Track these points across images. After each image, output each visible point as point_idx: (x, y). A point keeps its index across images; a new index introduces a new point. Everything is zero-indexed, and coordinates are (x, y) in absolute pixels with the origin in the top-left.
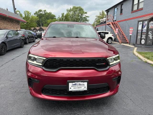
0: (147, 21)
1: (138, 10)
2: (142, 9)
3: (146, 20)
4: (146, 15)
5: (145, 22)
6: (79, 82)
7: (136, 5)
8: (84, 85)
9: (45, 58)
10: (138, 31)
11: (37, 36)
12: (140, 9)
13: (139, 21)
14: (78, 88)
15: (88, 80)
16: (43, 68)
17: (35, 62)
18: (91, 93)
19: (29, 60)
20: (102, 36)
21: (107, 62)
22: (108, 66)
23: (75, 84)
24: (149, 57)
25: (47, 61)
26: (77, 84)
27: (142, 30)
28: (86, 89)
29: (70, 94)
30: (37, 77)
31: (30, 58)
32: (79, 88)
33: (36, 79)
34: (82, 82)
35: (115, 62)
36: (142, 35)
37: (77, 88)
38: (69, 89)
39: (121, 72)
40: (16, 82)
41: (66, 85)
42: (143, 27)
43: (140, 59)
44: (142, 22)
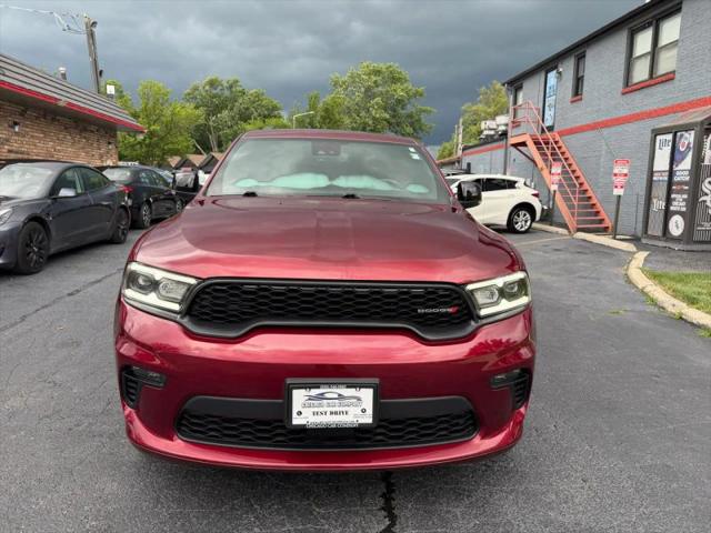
0: (693, 132)
1: (654, 79)
2: (669, 77)
3: (687, 128)
4: (689, 103)
5: (686, 135)
6: (337, 384)
7: (643, 60)
8: (359, 399)
9: (193, 281)
10: (655, 178)
11: (179, 188)
12: (664, 79)
13: (657, 132)
14: (331, 413)
15: (376, 381)
16: (185, 321)
17: (152, 298)
18: (391, 441)
19: (128, 287)
20: (465, 194)
21: (465, 302)
22: (473, 323)
23: (321, 397)
24: (699, 293)
25: (203, 291)
26: (327, 396)
27: (671, 173)
28: (370, 421)
29: (301, 440)
30: (157, 362)
31: (131, 279)
32: (336, 413)
33: (155, 368)
34: (349, 386)
35: (505, 305)
36: (673, 196)
37: (328, 413)
38: (294, 415)
39: (533, 351)
40: (75, 391)
41: (280, 401)
42: (677, 156)
43: (654, 302)
44: (670, 137)
